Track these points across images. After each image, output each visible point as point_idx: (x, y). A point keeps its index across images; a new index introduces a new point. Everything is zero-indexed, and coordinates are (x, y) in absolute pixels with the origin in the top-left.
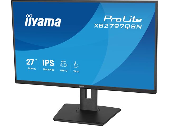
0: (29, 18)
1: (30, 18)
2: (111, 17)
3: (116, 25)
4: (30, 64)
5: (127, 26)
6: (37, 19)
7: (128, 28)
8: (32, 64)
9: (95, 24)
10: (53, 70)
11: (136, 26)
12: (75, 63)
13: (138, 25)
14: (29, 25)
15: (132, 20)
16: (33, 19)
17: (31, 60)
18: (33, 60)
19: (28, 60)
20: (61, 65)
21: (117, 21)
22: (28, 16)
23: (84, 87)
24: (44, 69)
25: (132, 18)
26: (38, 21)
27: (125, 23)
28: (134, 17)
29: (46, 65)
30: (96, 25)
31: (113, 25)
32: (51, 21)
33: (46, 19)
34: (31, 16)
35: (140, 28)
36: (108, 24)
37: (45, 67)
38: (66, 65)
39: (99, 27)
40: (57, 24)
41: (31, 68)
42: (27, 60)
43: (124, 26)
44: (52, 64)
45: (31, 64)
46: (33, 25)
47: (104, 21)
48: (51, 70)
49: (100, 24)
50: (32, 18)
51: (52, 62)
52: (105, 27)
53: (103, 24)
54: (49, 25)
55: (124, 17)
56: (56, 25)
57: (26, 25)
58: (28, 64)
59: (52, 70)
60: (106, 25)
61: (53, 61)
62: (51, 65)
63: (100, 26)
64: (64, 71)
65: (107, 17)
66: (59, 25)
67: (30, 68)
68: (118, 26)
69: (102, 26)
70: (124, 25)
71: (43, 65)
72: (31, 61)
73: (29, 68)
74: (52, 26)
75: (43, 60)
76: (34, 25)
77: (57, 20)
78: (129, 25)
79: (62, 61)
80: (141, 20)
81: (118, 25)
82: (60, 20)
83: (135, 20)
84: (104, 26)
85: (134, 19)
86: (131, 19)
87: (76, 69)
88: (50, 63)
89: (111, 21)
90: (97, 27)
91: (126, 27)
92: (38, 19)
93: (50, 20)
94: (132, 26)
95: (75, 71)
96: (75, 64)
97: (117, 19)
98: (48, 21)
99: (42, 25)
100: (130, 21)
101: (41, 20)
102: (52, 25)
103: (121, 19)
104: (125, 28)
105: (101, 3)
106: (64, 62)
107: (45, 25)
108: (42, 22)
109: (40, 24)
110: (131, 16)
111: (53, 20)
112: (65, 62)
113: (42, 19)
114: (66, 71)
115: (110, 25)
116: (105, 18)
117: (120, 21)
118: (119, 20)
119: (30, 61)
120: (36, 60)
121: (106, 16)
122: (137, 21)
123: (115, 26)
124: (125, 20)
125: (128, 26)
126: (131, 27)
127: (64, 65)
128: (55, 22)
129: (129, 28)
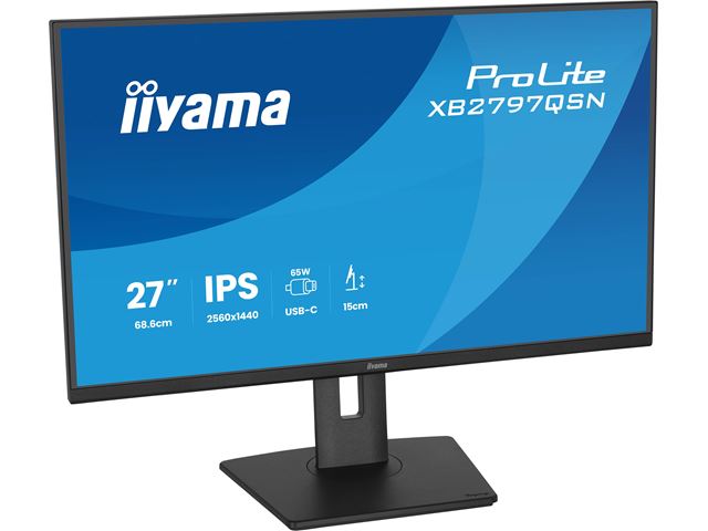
0: (141, 96)
1: (145, 99)
2: (495, 68)
3: (513, 102)
4: (143, 305)
5: (552, 101)
6: (178, 100)
7: (555, 109)
8: (153, 304)
9: (433, 103)
10: (253, 315)
11: (585, 100)
12: (351, 270)
13: (591, 96)
14: (143, 127)
15: (571, 77)
16: (162, 101)
17: (149, 284)
18: (159, 285)
19: (136, 290)
20: (289, 288)
21: (515, 84)
22: (134, 88)
23: (385, 366)
24: (213, 318)
25: (572, 68)
26: (184, 109)
27: (545, 91)
28: (579, 64)
29: (220, 298)
30: (437, 108)
31: (502, 100)
32: (247, 104)
33: (223, 99)
34: (150, 88)
35: (601, 105)
36: (482, 101)
37: (216, 307)
38: (309, 288)
39: (450, 114)
40: (275, 115)
41: (148, 324)
42: (130, 289)
43: (544, 101)
44: (248, 291)
45: (148, 305)
46: (160, 129)
47: (470, 86)
48: (243, 316)
49: (452, 102)
50: (154, 95)
51: (248, 280)
52: (471, 112)
53: (463, 102)
54: (235, 122)
55: (544, 66)
56: (267, 120)
57: (126, 128)
58: (133, 304)
59: (250, 316)
60: (476, 104)
61: (253, 277)
62: (243, 295)
63: (451, 107)
64: (301, 311)
65: (479, 72)
66: (281, 120)
67: (144, 323)
68: (520, 105)
69: (461, 107)
70: (541, 98)
71: (209, 299)
72: (150, 292)
73: (140, 325)
74: (248, 125)
75: (209, 280)
76: (165, 126)
77: (271, 97)
78: (562, 97)
79: (293, 273)
80: (602, 73)
81: (521, 99)
82: (285, 96)
83: (582, 77)
84: (468, 107)
85: (577, 72)
86: (566, 75)
87: (355, 298)
88: (239, 288)
89: (496, 85)
90: (442, 114)
91: (551, 106)
92: (183, 97)
93: (238, 99)
94: (570, 101)
95: (348, 306)
96: (349, 277)
97: (516, 77)
98: (230, 105)
99: (202, 124)
100: (564, 82)
101: (199, 105)
102: (251, 122)
103: (531, 77)
104: (547, 108)
105: (458, 18)
106: (302, 276)
107: (218, 123)
108: (204, 112)
109: (196, 119)
110: (569, 64)
111: (254, 98)
112: (307, 272)
113: (206, 99)
114: (313, 310)
115: (491, 100)
116: (472, 77)
117: (530, 83)
118: (522, 80)
119: (144, 293)
120: (175, 281)
121: (474, 69)
122: (587, 81)
123: (509, 104)
124: (545, 81)
125: (557, 101)
126: (566, 102)
127: (304, 286)
128: (264, 105)
129: (560, 107)
